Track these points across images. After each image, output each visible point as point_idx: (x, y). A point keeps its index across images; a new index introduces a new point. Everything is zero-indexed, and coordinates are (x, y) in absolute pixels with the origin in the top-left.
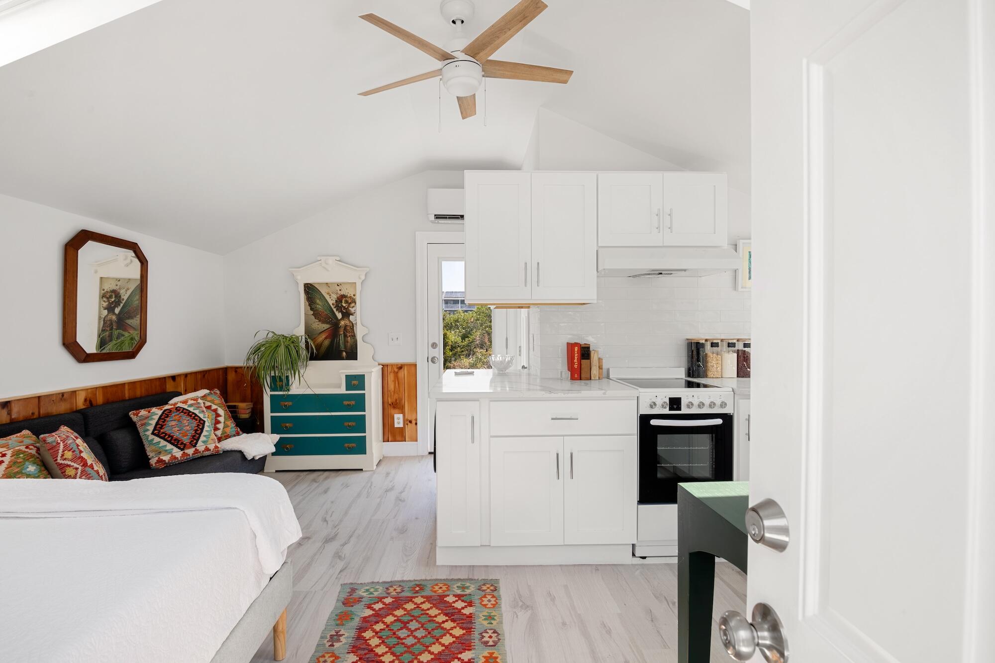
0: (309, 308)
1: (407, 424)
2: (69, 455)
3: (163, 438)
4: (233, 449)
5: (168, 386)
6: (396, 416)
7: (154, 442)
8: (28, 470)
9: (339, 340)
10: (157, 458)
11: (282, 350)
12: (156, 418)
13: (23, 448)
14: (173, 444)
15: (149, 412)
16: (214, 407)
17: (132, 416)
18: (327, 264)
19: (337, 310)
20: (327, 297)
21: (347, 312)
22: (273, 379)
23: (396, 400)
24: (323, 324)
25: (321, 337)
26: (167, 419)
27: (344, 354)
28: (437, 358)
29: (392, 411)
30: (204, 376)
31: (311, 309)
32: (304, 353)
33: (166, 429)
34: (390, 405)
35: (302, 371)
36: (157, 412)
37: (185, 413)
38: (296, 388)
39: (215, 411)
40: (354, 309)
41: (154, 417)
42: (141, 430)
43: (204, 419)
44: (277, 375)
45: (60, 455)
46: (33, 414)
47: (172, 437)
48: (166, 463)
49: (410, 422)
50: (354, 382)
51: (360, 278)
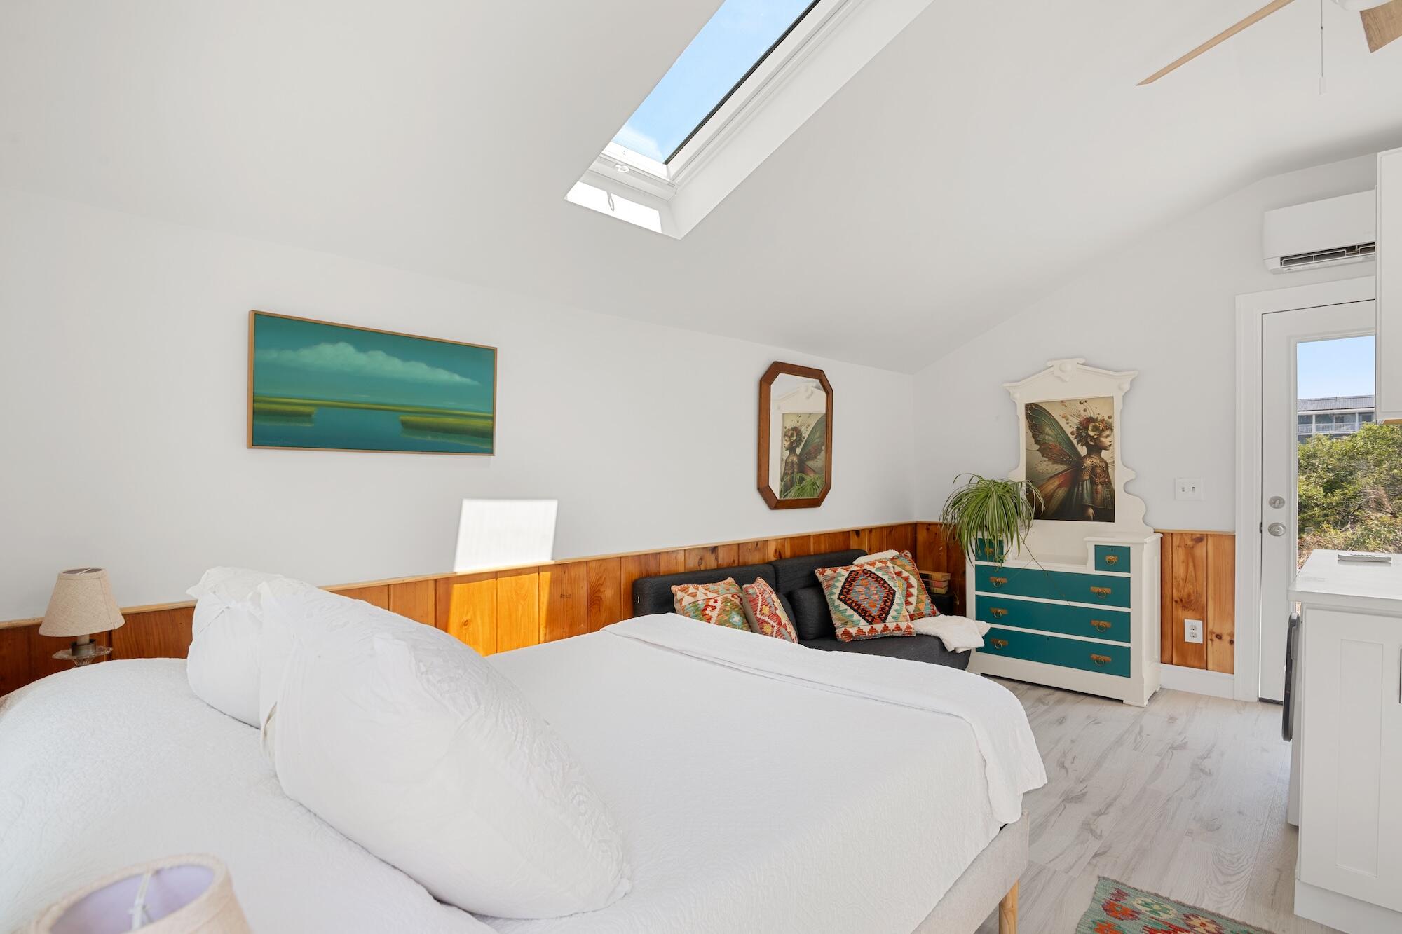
0: (1033, 440)
1: (1212, 640)
2: (766, 610)
3: (849, 605)
4: (929, 633)
5: (851, 542)
6: (1188, 623)
7: (841, 609)
8: (734, 620)
9: (1083, 489)
10: (843, 629)
11: (993, 502)
12: (843, 579)
13: (729, 596)
14: (860, 615)
15: (835, 572)
16: (905, 574)
17: (818, 574)
18: (1063, 371)
19: (1079, 442)
20: (1063, 423)
21: (1096, 445)
22: (981, 543)
23: (1189, 595)
24: (1056, 465)
25: (1052, 484)
26: (854, 583)
27: (1091, 511)
28: (1283, 526)
29: (1181, 613)
30: (890, 532)
31: (1037, 442)
32: (1024, 507)
33: (852, 595)
34: (1176, 602)
35: (1022, 534)
36: (843, 573)
37: (873, 578)
38: (1013, 560)
39: (906, 579)
40: (1109, 439)
41: (840, 578)
42: (827, 592)
43: (894, 588)
44: (986, 537)
45: (759, 610)
46: (734, 561)
47: (859, 605)
48: (852, 637)
49: (1219, 637)
50: (1109, 558)
51: (1120, 388)
